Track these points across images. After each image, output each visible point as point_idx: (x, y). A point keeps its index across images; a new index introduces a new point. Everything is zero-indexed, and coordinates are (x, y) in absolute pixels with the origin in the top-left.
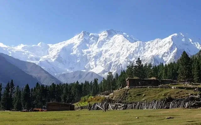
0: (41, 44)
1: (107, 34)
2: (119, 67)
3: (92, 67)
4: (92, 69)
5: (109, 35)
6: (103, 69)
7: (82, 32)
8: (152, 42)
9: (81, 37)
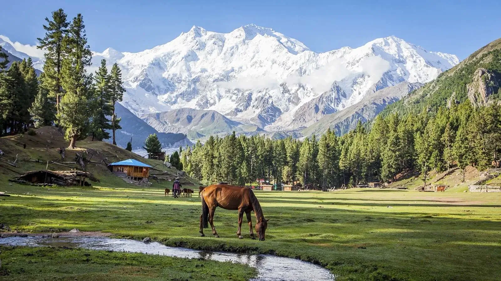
0: (110, 53)
1: (243, 34)
2: (266, 102)
3: (212, 101)
4: (211, 105)
5: (247, 38)
6: (234, 106)
7: (192, 29)
8: (334, 53)
9: (190, 39)
